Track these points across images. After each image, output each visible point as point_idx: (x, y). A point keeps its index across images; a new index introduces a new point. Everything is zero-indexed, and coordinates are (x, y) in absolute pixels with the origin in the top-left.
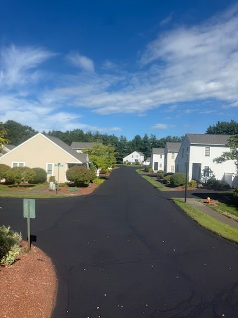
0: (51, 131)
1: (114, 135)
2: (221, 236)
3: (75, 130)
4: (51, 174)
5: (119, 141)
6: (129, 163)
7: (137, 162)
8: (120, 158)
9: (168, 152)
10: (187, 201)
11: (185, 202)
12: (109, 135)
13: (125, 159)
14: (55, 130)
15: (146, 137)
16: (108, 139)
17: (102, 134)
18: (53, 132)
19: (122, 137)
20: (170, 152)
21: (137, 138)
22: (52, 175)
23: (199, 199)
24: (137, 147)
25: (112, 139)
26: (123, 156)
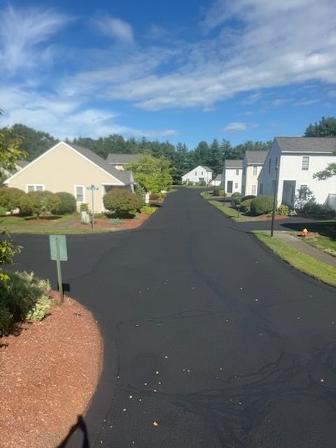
0: (77, 138)
1: (168, 142)
2: (321, 280)
3: (111, 136)
4: (82, 200)
5: (176, 150)
6: (191, 184)
7: (202, 182)
8: (178, 175)
9: (248, 166)
10: (274, 235)
11: (272, 236)
12: (161, 142)
13: (184, 178)
14: (83, 137)
15: (215, 144)
16: (159, 148)
17: (151, 141)
18: (80, 139)
19: (180, 144)
20: (251, 165)
21: (203, 145)
22: (84, 202)
23: (291, 232)
24: (203, 159)
25: (166, 148)
26: (182, 174)
